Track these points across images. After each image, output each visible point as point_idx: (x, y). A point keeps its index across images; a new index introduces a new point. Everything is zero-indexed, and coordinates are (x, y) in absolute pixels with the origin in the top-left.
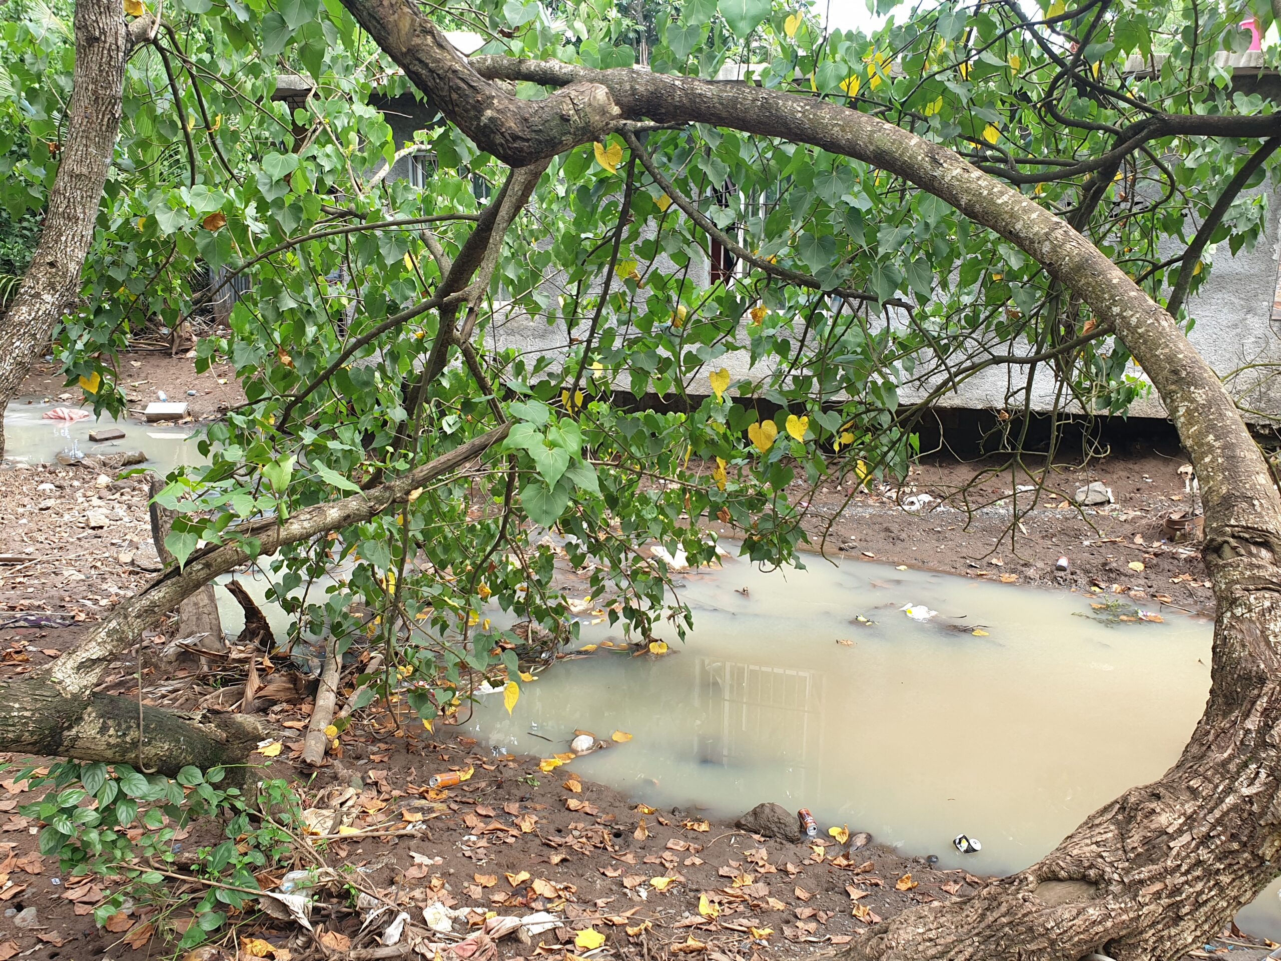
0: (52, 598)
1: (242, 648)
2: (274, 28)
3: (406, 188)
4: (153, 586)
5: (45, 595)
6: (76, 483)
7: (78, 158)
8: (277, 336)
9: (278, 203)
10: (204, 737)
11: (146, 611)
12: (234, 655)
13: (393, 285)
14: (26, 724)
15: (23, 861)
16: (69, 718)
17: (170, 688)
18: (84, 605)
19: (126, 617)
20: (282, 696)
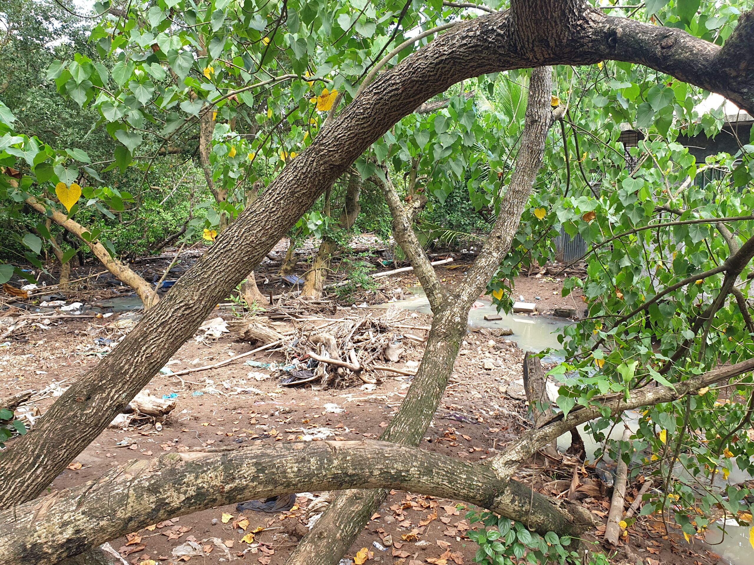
0: (466, 405)
1: (569, 458)
2: (645, 111)
3: (697, 192)
4: (546, 424)
5: (463, 403)
6: (478, 343)
7: (518, 182)
8: (614, 280)
9: (630, 207)
10: (561, 516)
11: (542, 438)
12: (565, 462)
13: (693, 255)
14: (479, 489)
15: (454, 555)
16: (498, 491)
17: (528, 473)
18: (481, 413)
19: (531, 440)
20: (592, 493)
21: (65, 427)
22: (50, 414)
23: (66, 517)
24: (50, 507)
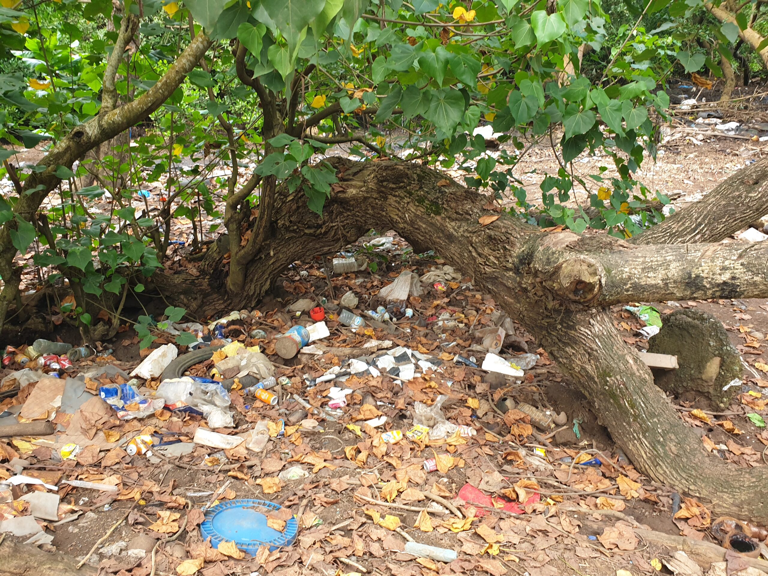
21: (728, 205)
22: (716, 191)
23: (727, 263)
24: (715, 251)
